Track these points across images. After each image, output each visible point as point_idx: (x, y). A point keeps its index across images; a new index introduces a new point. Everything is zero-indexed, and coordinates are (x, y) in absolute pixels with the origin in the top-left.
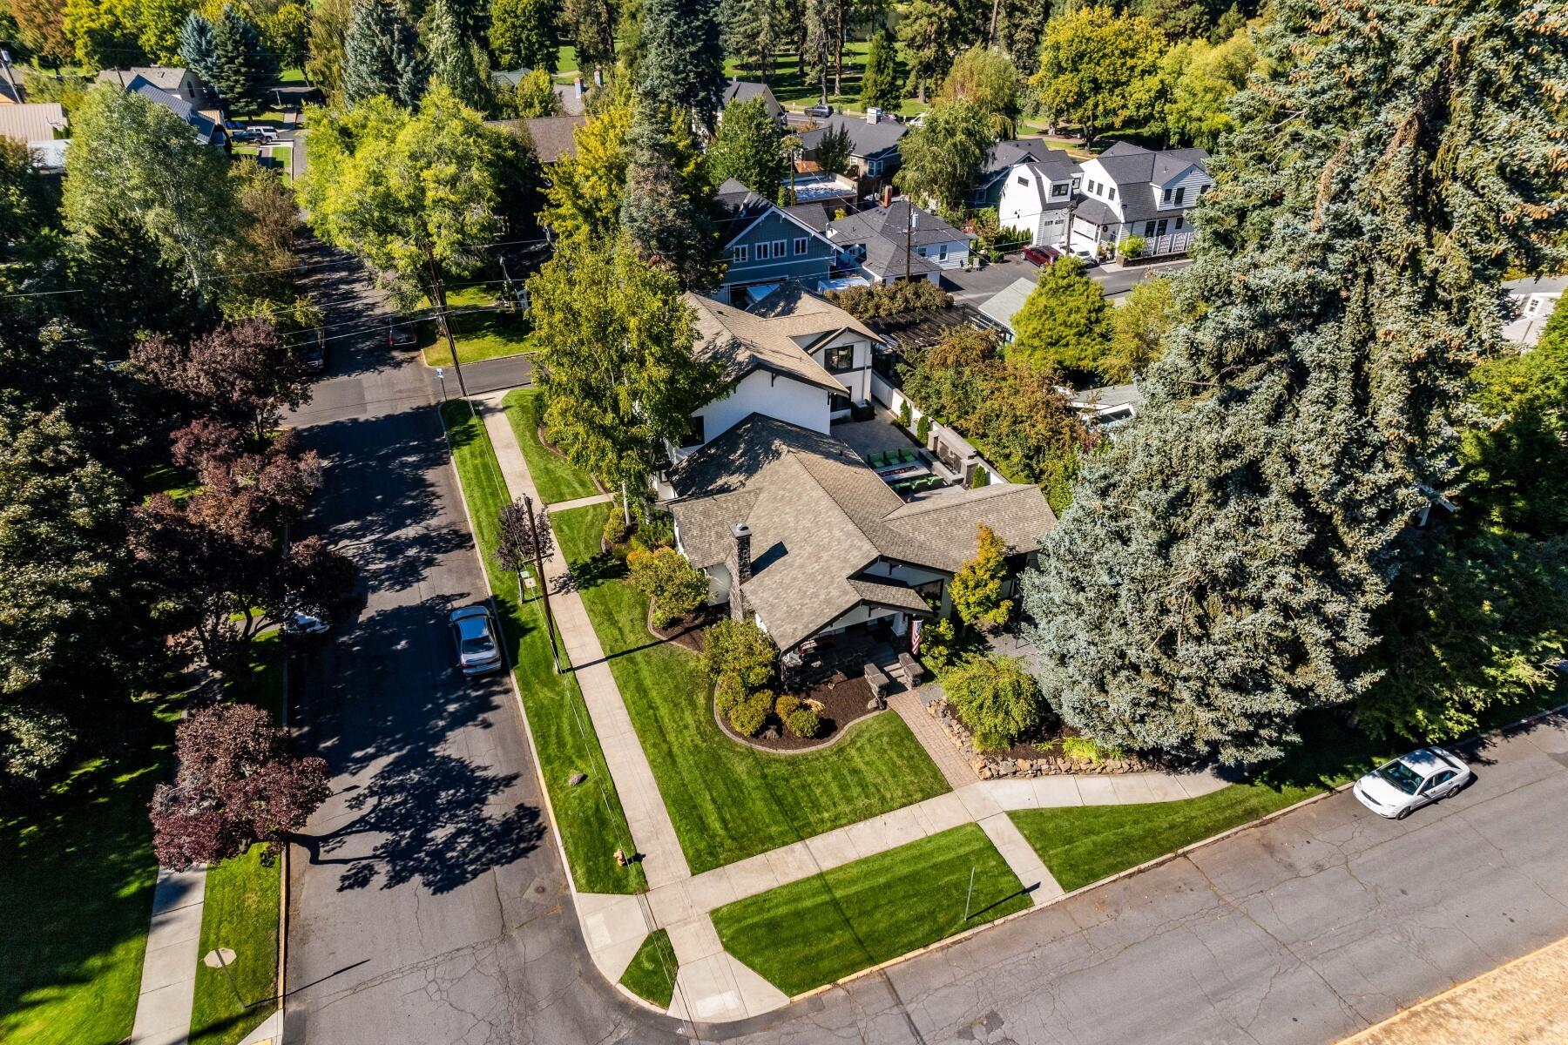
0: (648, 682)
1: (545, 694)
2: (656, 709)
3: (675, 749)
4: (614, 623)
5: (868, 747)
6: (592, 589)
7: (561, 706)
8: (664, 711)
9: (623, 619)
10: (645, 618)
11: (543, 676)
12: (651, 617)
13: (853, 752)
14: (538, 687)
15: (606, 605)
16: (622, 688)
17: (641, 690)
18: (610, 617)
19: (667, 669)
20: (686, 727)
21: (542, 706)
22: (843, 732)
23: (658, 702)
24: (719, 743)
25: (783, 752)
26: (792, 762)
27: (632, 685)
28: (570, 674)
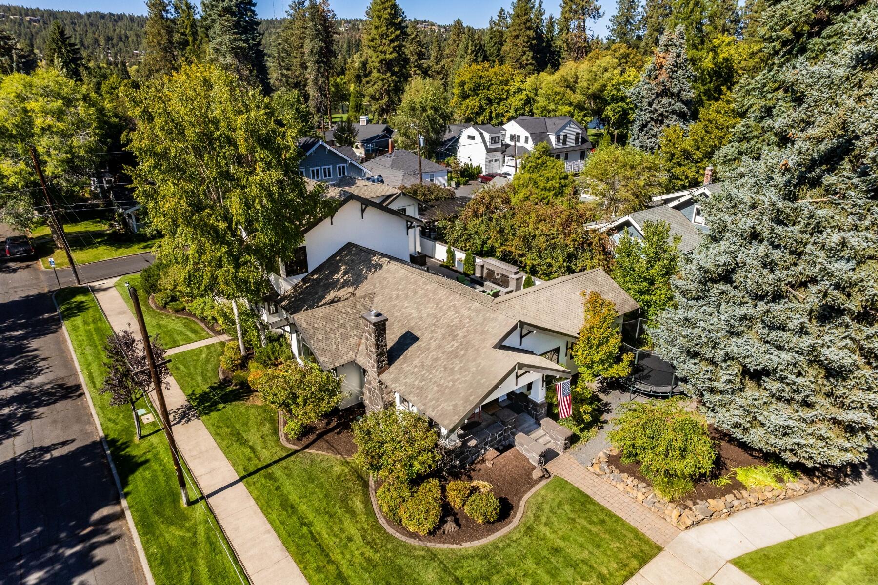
0: (294, 497)
1: (172, 534)
2: (309, 525)
3: (345, 569)
4: (244, 442)
5: (554, 519)
6: (214, 415)
7: (194, 544)
8: (319, 526)
9: (253, 437)
10: (275, 432)
11: (169, 512)
12: (282, 431)
13: (544, 529)
14: (162, 527)
15: (233, 427)
16: (265, 508)
17: (288, 507)
18: (238, 438)
19: (311, 479)
20: (350, 539)
21: (170, 549)
22: (521, 510)
23: (311, 516)
24: (394, 550)
25: (469, 546)
26: (484, 555)
27: (276, 503)
28: (201, 505)
